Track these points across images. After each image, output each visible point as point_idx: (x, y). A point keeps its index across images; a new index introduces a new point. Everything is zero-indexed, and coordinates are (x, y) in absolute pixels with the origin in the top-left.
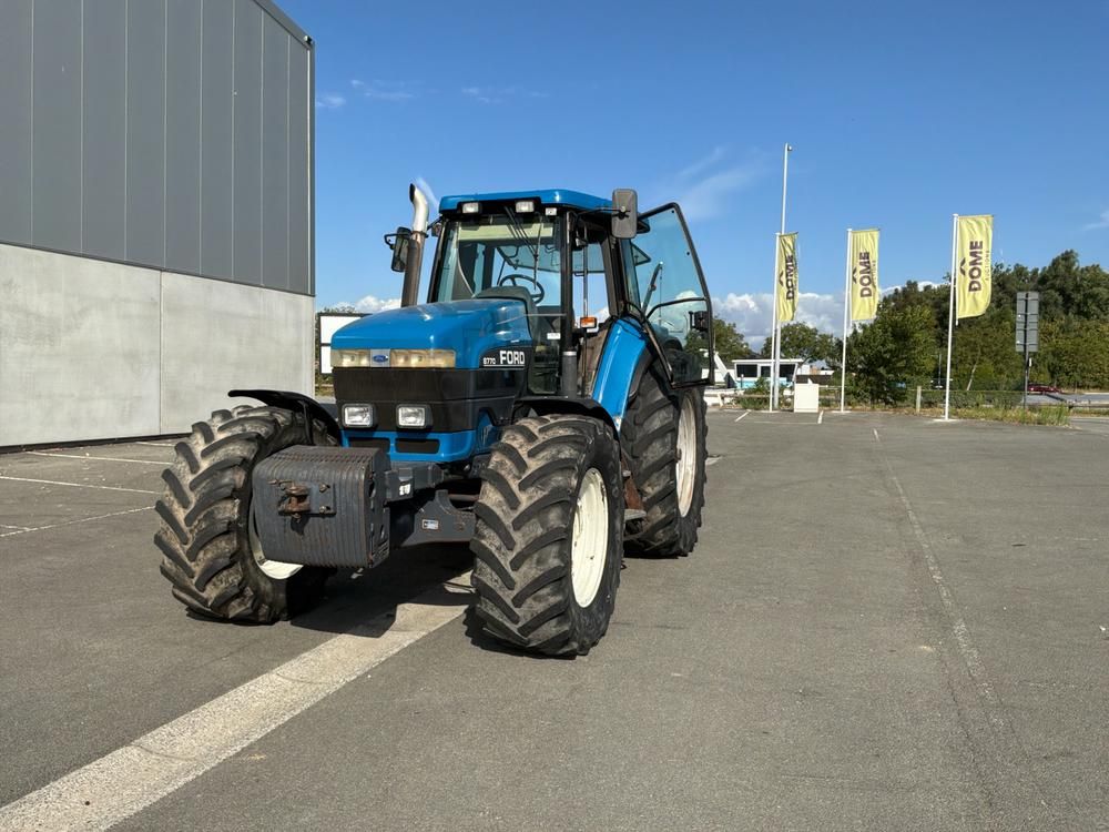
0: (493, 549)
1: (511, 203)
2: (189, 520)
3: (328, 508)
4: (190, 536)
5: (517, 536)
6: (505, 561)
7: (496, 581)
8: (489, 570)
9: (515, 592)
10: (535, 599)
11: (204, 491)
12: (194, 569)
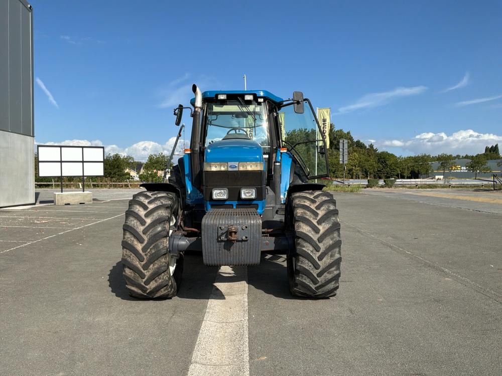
0: (309, 252)
1: (242, 96)
2: (144, 249)
3: (246, 237)
4: (145, 257)
5: (320, 245)
6: (315, 256)
7: (310, 266)
8: (307, 261)
9: (319, 271)
10: (328, 273)
11: (151, 234)
12: (146, 274)
